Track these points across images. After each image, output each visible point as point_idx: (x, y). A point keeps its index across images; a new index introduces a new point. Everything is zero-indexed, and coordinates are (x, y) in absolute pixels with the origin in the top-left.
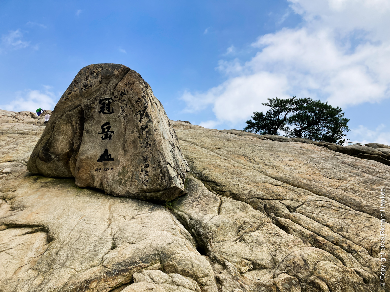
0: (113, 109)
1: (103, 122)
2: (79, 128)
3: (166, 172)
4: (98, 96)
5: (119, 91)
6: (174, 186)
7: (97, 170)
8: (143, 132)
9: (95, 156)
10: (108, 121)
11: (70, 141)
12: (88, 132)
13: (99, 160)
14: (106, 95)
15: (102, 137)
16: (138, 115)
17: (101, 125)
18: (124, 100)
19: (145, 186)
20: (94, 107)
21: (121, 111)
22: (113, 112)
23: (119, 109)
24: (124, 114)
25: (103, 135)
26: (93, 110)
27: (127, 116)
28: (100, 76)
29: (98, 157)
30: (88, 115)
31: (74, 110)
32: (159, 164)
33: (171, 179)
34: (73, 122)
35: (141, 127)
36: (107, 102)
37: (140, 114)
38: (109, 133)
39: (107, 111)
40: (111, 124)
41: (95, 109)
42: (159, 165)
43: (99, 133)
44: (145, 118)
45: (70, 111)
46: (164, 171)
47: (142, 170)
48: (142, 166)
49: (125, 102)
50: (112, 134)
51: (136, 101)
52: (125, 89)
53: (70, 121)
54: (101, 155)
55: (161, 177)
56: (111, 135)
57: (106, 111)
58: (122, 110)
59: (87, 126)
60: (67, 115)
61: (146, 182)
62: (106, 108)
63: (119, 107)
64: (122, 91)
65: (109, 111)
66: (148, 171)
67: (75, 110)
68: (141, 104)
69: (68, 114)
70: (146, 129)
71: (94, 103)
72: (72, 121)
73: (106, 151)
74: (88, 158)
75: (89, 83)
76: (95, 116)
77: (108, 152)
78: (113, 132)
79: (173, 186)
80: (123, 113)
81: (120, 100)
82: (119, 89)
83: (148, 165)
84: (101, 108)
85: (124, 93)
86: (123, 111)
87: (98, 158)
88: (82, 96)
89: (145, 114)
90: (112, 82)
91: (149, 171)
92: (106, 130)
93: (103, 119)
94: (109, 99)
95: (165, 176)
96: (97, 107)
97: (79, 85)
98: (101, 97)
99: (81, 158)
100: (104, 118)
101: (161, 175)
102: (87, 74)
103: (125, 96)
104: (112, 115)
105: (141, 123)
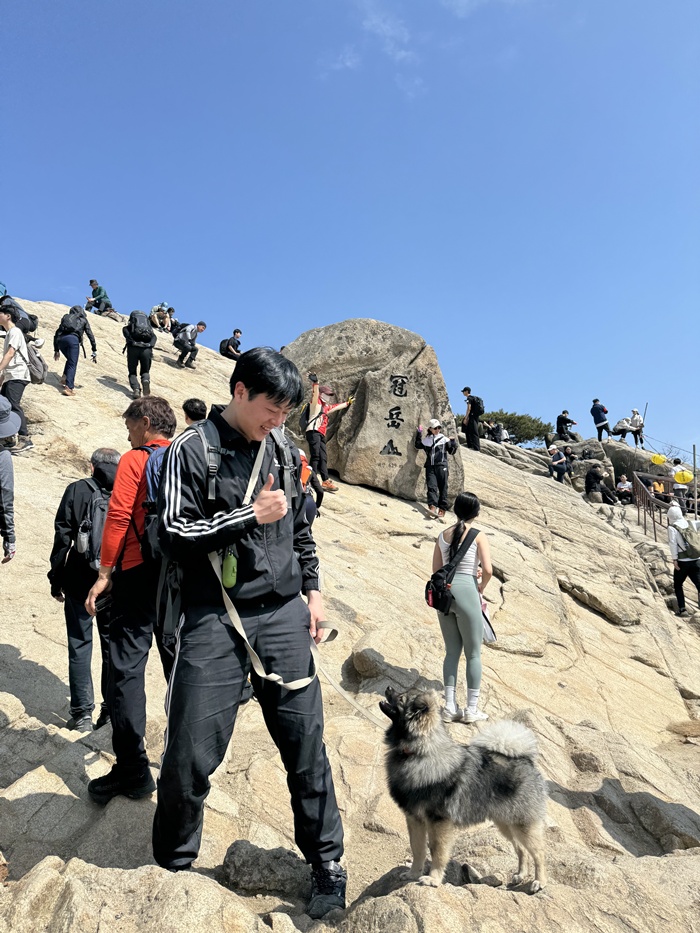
0: (406, 391)
1: (394, 406)
4: (389, 371)
7: (379, 465)
9: (377, 446)
10: (398, 406)
12: (372, 414)
13: (382, 453)
14: (399, 370)
15: (388, 424)
16: (438, 406)
17: (389, 409)
18: (422, 384)
20: (383, 384)
21: (416, 396)
22: (405, 395)
23: (414, 393)
24: (419, 401)
25: (390, 422)
26: (382, 388)
28: (388, 341)
29: (381, 449)
30: (375, 393)
31: (344, 379)
36: (400, 381)
37: (441, 405)
38: (398, 421)
39: (399, 392)
40: (402, 410)
41: (385, 386)
43: (385, 419)
49: (423, 387)
50: (401, 423)
51: (438, 389)
52: (426, 370)
54: (384, 446)
56: (399, 424)
57: (397, 392)
59: (372, 406)
62: (398, 388)
63: (414, 391)
64: (422, 372)
65: (401, 392)
71: (384, 378)
73: (391, 442)
74: (369, 448)
75: (371, 346)
76: (383, 396)
77: (394, 444)
78: (402, 420)
84: (391, 387)
85: (424, 375)
86: (419, 397)
88: (360, 363)
90: (405, 354)
92: (395, 416)
94: (403, 377)
96: (387, 384)
97: (355, 344)
98: (392, 372)
99: (359, 446)
100: (395, 401)
102: (366, 332)
103: (425, 379)
104: (404, 398)
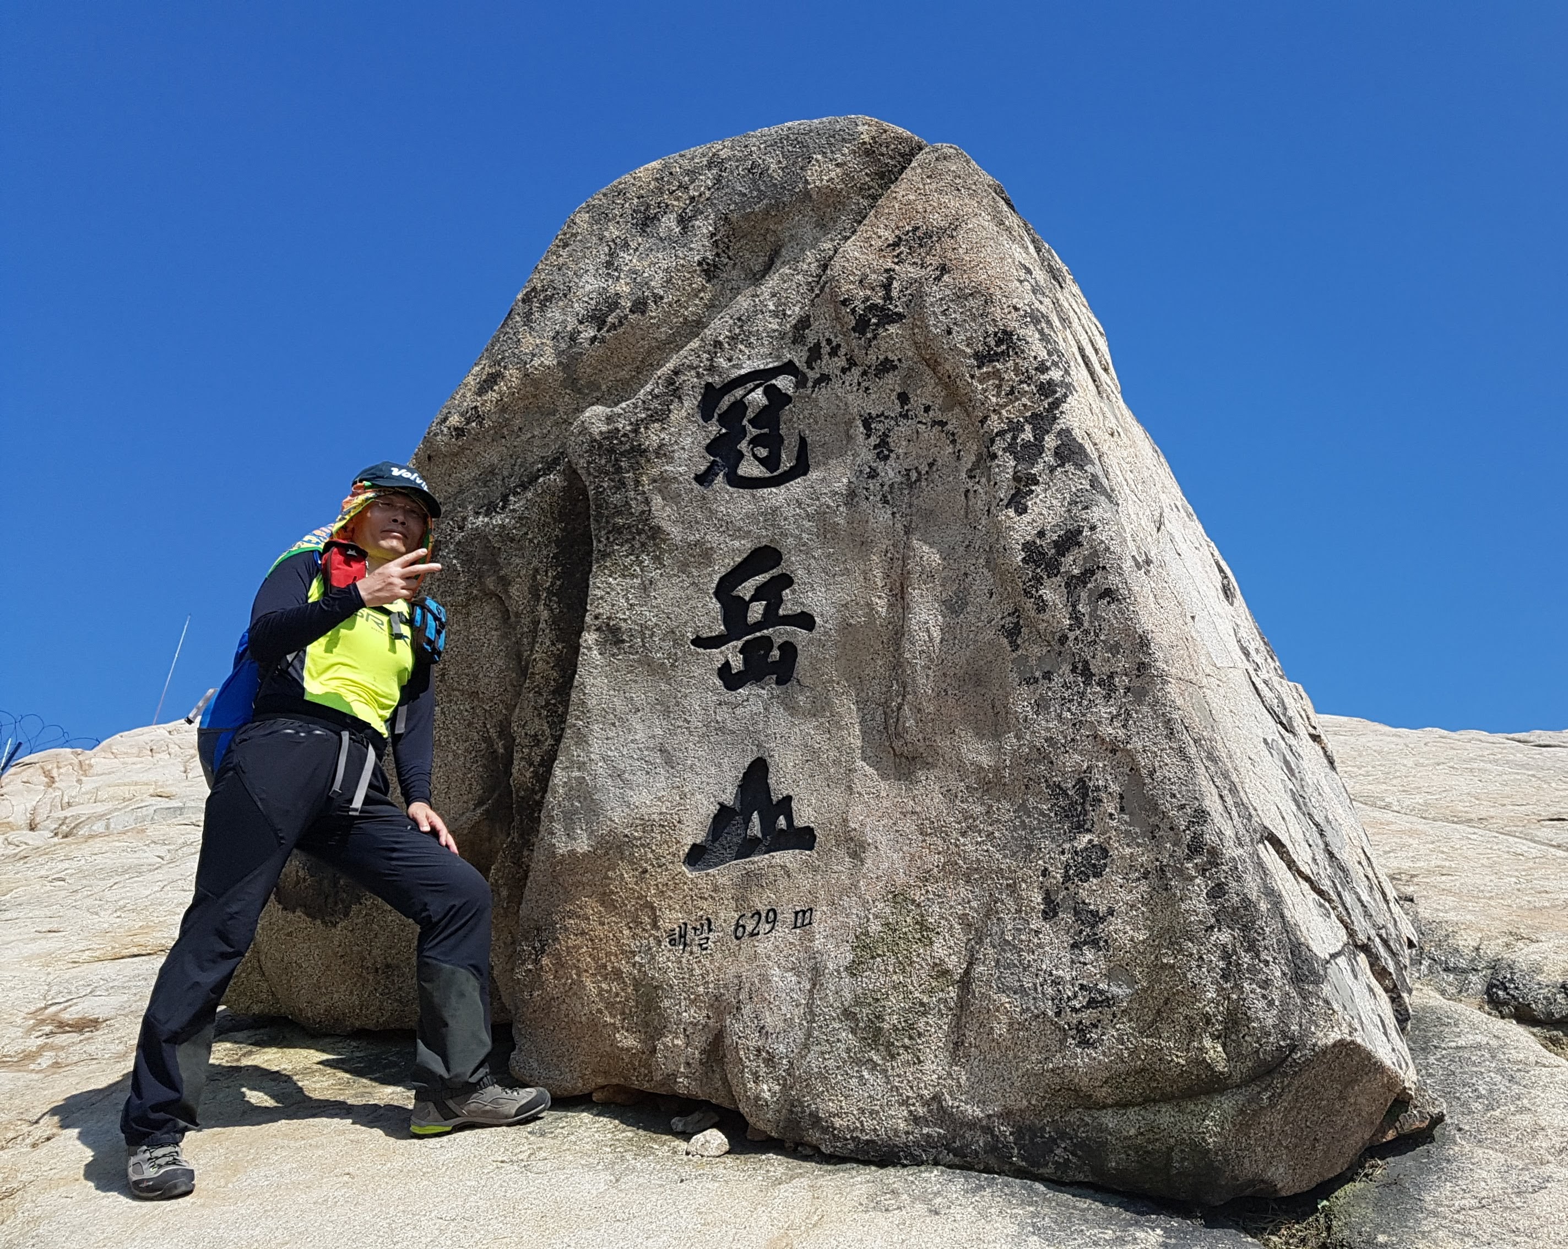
0: (803, 442)
1: (733, 551)
2: (555, 621)
3: (1263, 906)
4: (691, 367)
5: (844, 303)
6: (1341, 1044)
7: (680, 938)
8: (1047, 582)
9: (669, 826)
10: (764, 542)
11: (488, 740)
13: (696, 856)
14: (750, 345)
15: (724, 671)
16: (994, 456)
17: (716, 578)
18: (886, 366)
19: (1085, 1043)
20: (661, 446)
22: (801, 468)
23: (850, 438)
24: (890, 472)
25: (732, 654)
26: (655, 472)
27: (911, 481)
28: (703, 226)
30: (620, 513)
31: (517, 504)
32: (1198, 838)
33: (1313, 972)
34: (513, 591)
35: (1027, 546)
36: (758, 397)
37: (1011, 448)
38: (779, 635)
39: (762, 461)
40: (791, 563)
41: (670, 460)
42: (1196, 847)
43: (699, 642)
44: (1052, 470)
45: (490, 510)
46: (1247, 903)
47: (1048, 899)
48: (1045, 872)
49: (892, 381)
50: (801, 638)
51: (976, 355)
52: (890, 280)
53: (490, 583)
54: (714, 809)
55: (1226, 956)
56: (789, 650)
57: (749, 468)
58: (874, 440)
59: (611, 593)
60: (469, 540)
61: (1092, 1003)
62: (755, 442)
63: (850, 423)
64: (867, 299)
65: (770, 462)
66: (1103, 909)
67: (529, 495)
68: (1017, 370)
69: (478, 534)
70: (1070, 558)
71: (660, 416)
72: (505, 582)
73: (757, 774)
75: (623, 287)
77: (772, 781)
78: (806, 621)
79: (1334, 1036)
80: (880, 466)
81: (856, 372)
82: (847, 288)
83: (1105, 852)
84: (710, 449)
85: (883, 309)
86: (883, 450)
87: (690, 841)
88: (579, 391)
89: (1050, 442)
90: (789, 253)
91: (1111, 912)
92: (756, 612)
93: (727, 527)
94: (775, 372)
95: (1252, 947)
98: (712, 369)
100: (737, 521)
101: (1224, 937)
103: (893, 329)
105: (1026, 518)
